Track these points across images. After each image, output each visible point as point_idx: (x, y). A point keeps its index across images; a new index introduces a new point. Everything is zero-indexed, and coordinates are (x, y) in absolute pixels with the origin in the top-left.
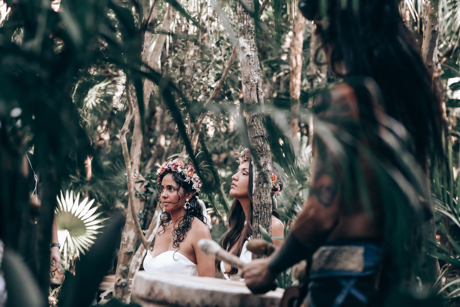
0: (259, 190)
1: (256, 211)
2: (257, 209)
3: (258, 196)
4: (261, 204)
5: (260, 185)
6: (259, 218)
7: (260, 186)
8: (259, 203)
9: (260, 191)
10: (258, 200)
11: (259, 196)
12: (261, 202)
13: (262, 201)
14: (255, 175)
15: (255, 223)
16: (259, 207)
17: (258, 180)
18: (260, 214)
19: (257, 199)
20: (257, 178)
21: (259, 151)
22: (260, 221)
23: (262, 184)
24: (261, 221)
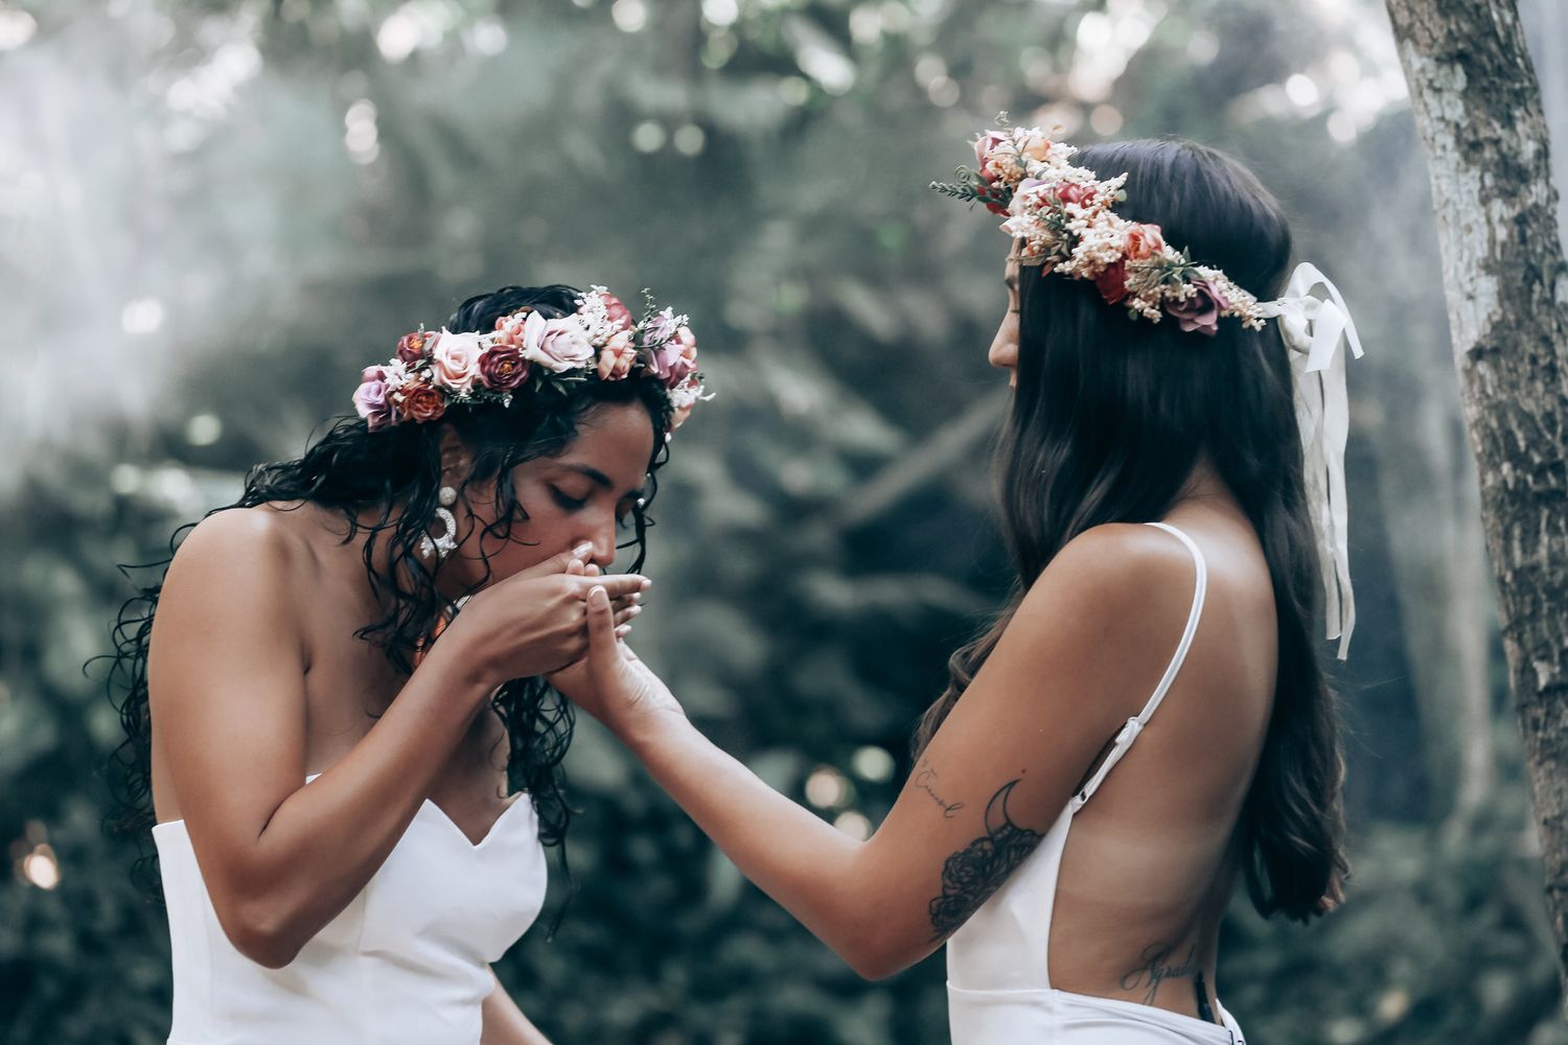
0: (1532, 319)
1: (1537, 459)
2: (1544, 449)
3: (1534, 360)
5: (1537, 287)
7: (1536, 296)
8: (1549, 403)
9: (1539, 326)
10: (1539, 386)
11: (1543, 362)
14: (1489, 221)
15: (1545, 538)
16: (1553, 432)
17: (1518, 254)
19: (1532, 378)
20: (1504, 245)
21: (1499, 71)
23: (1546, 281)
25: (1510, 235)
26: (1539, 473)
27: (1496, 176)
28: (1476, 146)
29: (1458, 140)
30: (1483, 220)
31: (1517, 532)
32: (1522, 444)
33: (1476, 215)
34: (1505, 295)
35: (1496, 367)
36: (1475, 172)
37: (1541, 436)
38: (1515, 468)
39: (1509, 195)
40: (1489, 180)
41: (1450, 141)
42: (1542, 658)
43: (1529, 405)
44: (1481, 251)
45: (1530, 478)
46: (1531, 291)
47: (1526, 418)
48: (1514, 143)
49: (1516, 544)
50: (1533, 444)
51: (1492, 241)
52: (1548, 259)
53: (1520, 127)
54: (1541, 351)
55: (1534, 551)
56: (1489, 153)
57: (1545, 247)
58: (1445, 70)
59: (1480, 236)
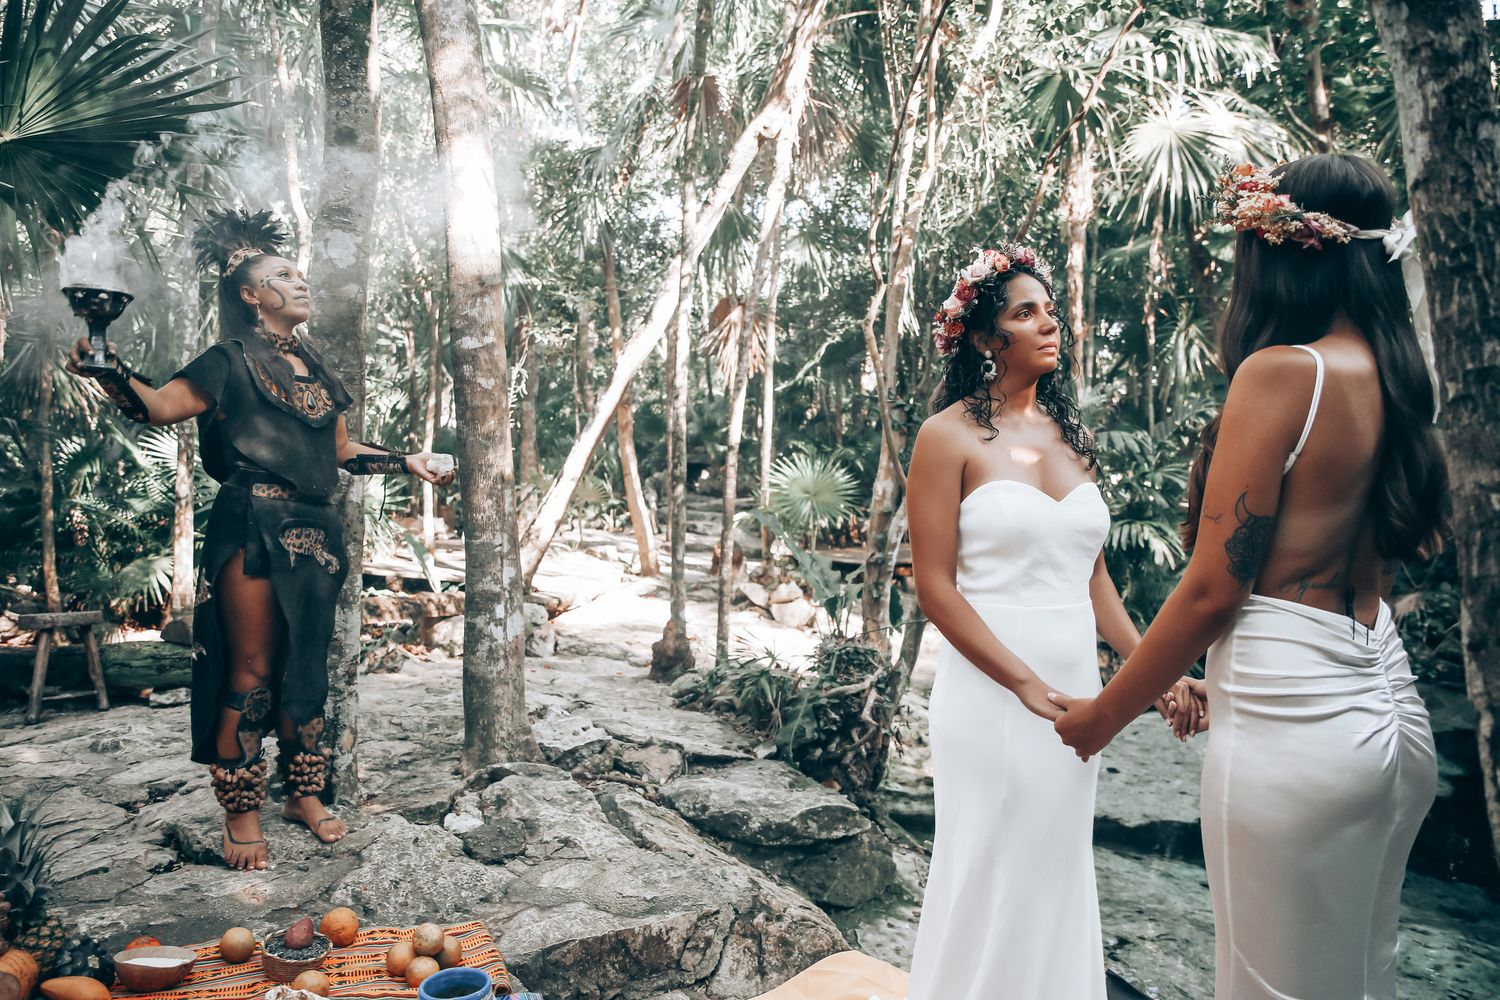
2: (1459, 237)
3: (1454, 180)
4: (1479, 212)
5: (1460, 132)
6: (1480, 272)
8: (1466, 206)
9: (1459, 156)
10: (1458, 196)
12: (1478, 204)
13: (1481, 196)
15: (1456, 298)
16: (1467, 225)
17: (1446, 113)
18: (1478, 254)
19: (1453, 192)
20: (1434, 109)
22: (1486, 285)
23: (1468, 126)
24: (1491, 283)
25: (1440, 103)
26: (1454, 254)
27: (1430, 67)
28: (1415, 51)
29: (1404, 52)
30: (1420, 98)
31: (1438, 297)
32: (1443, 238)
33: (1416, 96)
34: (1434, 142)
35: (1427, 191)
36: (1415, 69)
37: (1458, 229)
38: (1437, 254)
39: (1437, 76)
40: (1424, 71)
41: (1398, 55)
42: (1451, 380)
43: (1450, 211)
44: (1418, 118)
45: (1447, 259)
46: (1454, 135)
47: (1446, 221)
48: (1446, 41)
49: (1437, 306)
50: (1449, 236)
51: (1426, 110)
52: (1472, 111)
53: (1451, 30)
54: (1461, 172)
55: (1448, 306)
56: (1424, 53)
57: (1469, 104)
58: (1394, 9)
59: (1419, 108)
